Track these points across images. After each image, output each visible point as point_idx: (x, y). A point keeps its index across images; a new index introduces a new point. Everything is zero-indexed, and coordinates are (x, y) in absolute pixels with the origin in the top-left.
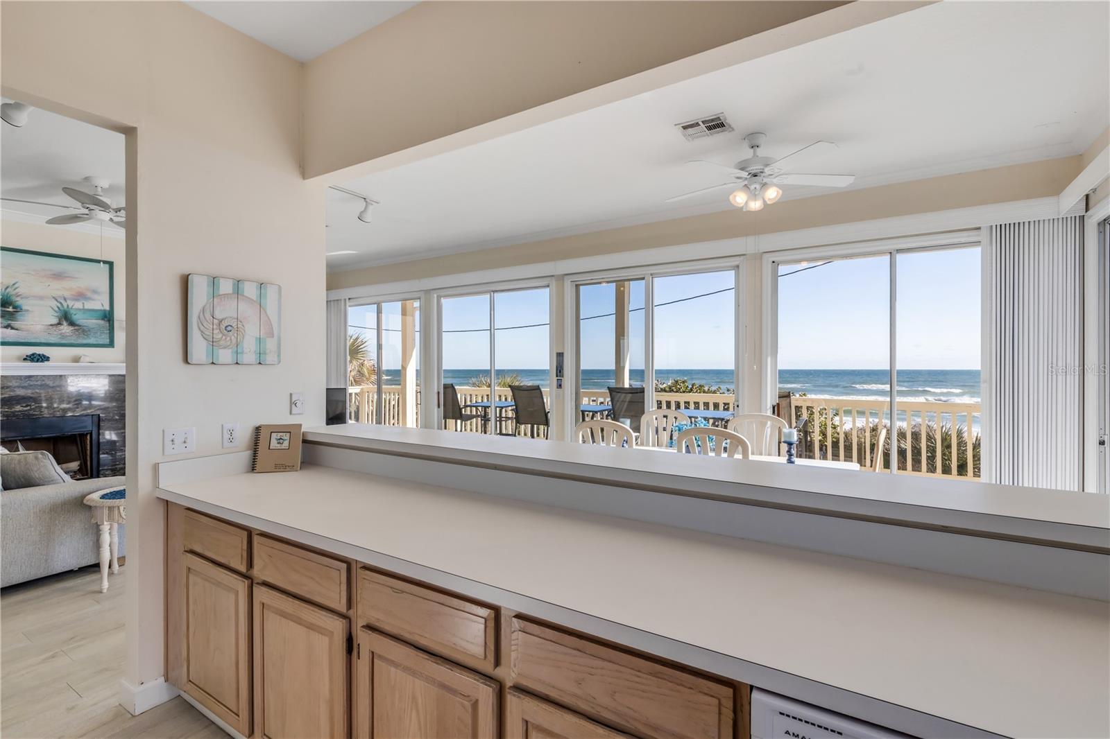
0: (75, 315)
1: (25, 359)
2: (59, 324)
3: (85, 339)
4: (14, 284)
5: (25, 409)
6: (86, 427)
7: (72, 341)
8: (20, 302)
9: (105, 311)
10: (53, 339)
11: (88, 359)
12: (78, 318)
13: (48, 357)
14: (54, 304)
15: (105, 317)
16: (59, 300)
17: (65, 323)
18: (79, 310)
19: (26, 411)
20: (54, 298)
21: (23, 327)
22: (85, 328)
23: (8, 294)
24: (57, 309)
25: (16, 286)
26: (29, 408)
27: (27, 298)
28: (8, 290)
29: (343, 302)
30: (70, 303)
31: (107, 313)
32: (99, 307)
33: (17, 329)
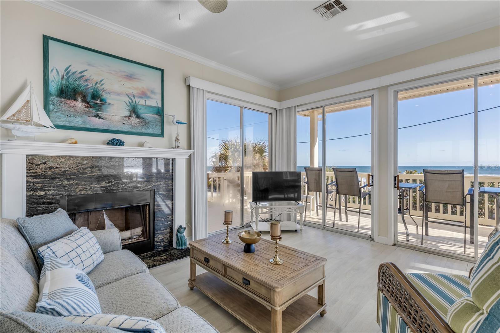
0: (140, 109)
1: (108, 144)
2: (130, 116)
3: (146, 129)
4: (101, 81)
5: (108, 185)
6: (146, 200)
7: (138, 131)
8: (105, 96)
9: (158, 107)
10: (126, 128)
11: (149, 145)
12: (142, 112)
13: (123, 142)
14: (127, 99)
15: (159, 112)
16: (130, 97)
17: (134, 116)
18: (143, 105)
19: (109, 186)
20: (127, 94)
21: (107, 117)
22: (146, 120)
23: (97, 88)
24: (128, 104)
25: (102, 82)
26: (110, 184)
27: (109, 93)
28: (97, 85)
29: (293, 108)
30: (137, 100)
31: (160, 109)
32: (155, 105)
33: (103, 119)
